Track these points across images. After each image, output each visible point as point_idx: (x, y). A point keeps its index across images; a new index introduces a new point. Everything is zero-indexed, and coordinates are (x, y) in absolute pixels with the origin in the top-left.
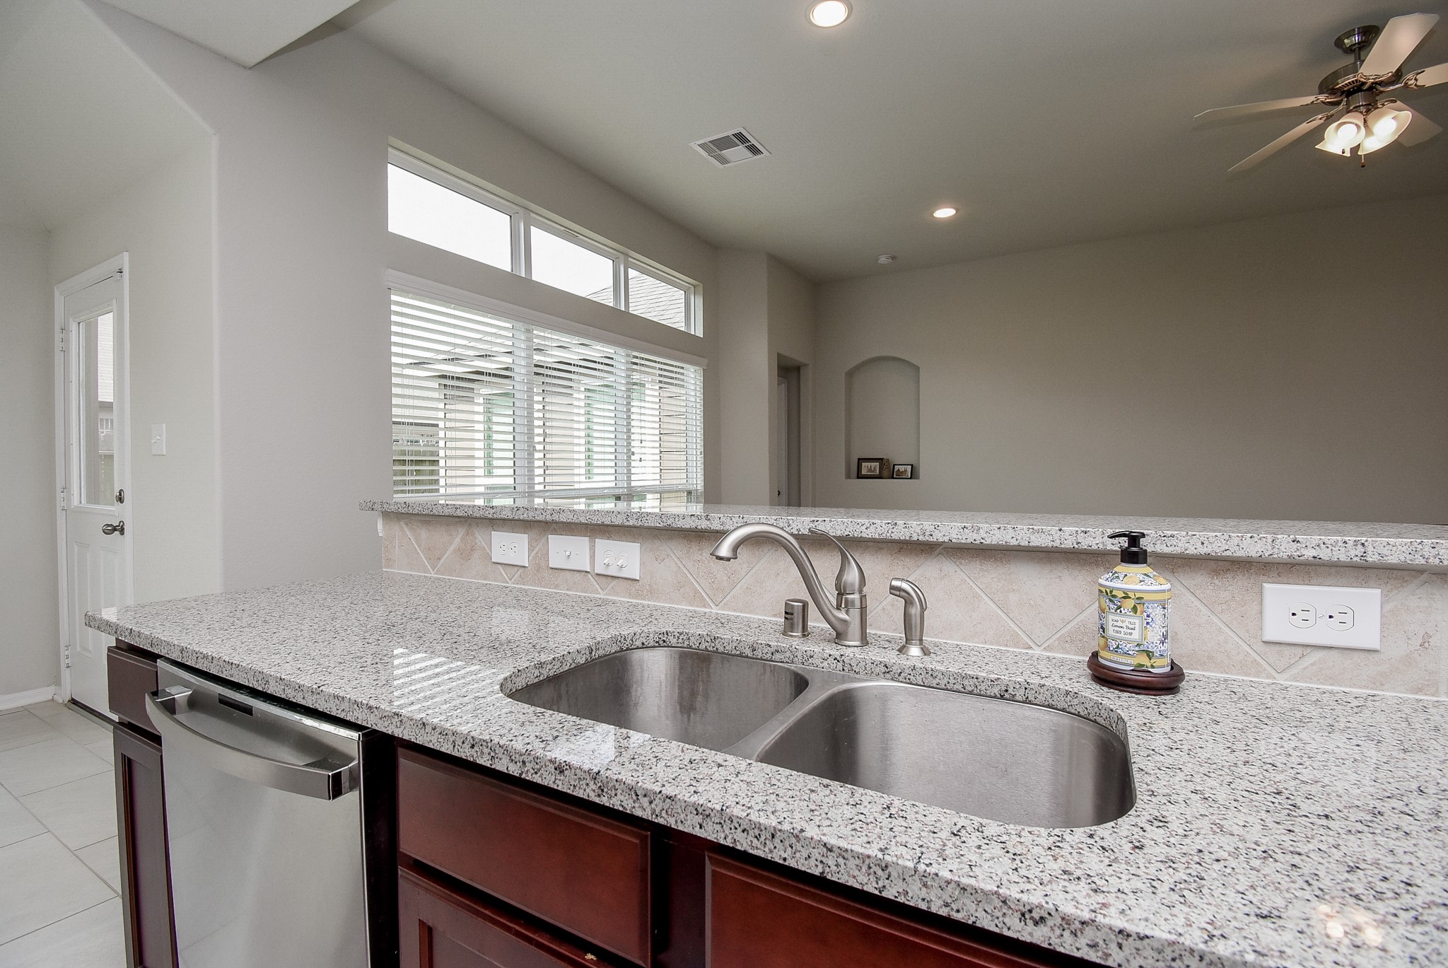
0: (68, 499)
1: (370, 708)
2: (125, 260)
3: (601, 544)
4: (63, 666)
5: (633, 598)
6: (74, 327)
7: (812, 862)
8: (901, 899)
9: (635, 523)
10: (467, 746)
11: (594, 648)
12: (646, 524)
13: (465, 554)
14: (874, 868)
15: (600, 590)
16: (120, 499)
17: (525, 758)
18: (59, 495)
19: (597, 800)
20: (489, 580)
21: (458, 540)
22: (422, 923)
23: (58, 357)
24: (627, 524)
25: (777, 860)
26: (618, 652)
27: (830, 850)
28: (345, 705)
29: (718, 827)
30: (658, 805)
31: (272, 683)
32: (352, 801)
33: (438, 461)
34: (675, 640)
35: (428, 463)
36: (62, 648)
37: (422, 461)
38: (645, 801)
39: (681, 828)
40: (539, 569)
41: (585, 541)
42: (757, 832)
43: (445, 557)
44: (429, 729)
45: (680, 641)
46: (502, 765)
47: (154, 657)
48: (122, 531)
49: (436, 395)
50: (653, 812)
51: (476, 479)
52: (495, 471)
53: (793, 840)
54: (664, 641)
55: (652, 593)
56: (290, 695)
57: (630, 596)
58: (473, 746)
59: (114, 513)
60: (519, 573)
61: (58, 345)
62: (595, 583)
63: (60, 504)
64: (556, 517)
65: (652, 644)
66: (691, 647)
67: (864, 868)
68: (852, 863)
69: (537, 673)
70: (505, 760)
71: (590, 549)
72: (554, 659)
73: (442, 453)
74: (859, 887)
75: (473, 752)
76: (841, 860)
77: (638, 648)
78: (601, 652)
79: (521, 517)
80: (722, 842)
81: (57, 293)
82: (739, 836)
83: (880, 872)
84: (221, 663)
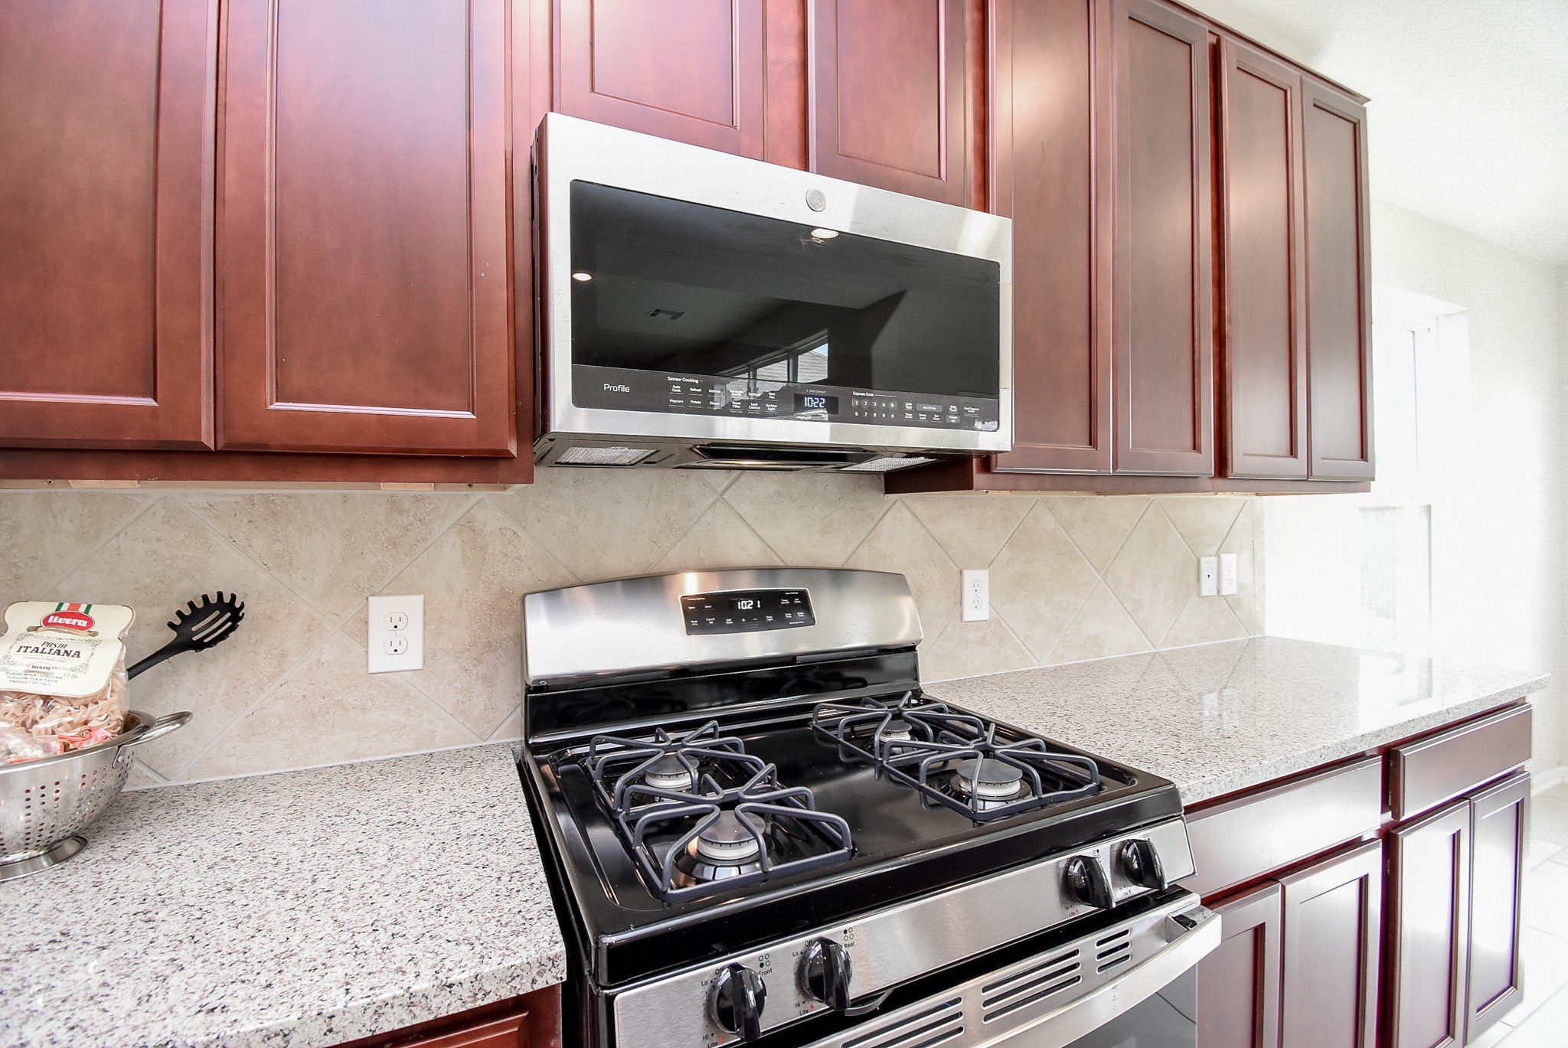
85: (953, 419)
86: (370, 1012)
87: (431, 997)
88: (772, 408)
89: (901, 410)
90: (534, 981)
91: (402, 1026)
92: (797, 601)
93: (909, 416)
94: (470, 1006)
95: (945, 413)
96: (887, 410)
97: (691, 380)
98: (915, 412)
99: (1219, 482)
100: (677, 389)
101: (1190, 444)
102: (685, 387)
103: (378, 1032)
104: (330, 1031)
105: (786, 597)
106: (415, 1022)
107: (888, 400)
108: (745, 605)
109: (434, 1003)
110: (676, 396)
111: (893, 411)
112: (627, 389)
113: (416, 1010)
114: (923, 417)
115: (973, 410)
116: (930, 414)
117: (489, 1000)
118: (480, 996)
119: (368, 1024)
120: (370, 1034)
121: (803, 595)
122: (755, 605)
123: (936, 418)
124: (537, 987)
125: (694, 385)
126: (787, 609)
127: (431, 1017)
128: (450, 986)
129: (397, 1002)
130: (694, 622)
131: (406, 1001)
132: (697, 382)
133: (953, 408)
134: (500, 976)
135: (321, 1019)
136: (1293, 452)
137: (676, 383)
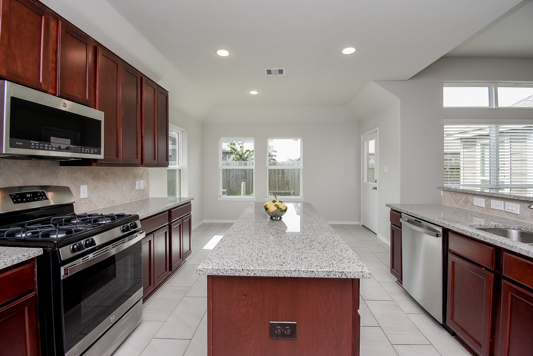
0: (364, 181)
1: (444, 223)
2: (378, 129)
3: (507, 203)
4: (361, 218)
5: (517, 219)
6: (365, 143)
7: (518, 251)
8: (531, 257)
9: (517, 199)
10: (462, 231)
11: (497, 226)
12: (520, 199)
13: (466, 202)
14: (527, 252)
15: (506, 216)
16: (376, 182)
17: (472, 233)
18: (362, 180)
19: (484, 240)
20: (473, 210)
21: (464, 198)
22: (452, 262)
23: (362, 150)
24: (514, 199)
25: (513, 250)
26: (505, 229)
27: (521, 249)
28: (439, 223)
29: (504, 245)
30: (494, 241)
31: (425, 218)
32: (440, 239)
33: (460, 168)
34: (524, 229)
35: (456, 169)
36: (361, 213)
37: (454, 168)
38: (492, 241)
39: (498, 245)
40: (488, 208)
41: (503, 202)
42: (510, 246)
43: (460, 202)
44: (455, 228)
45: (525, 229)
46: (468, 234)
47: (400, 213)
48: (376, 189)
49: (460, 144)
50: (493, 242)
51: (477, 177)
52: (485, 174)
53: (515, 248)
54: (520, 229)
55: (523, 218)
56: (429, 220)
57: (516, 218)
58: (463, 231)
59: (375, 185)
60: (481, 209)
61: (362, 147)
62: (505, 214)
63: (362, 182)
64: (492, 195)
65: (516, 229)
66: (529, 232)
67: (526, 252)
68: (524, 251)
69: (479, 226)
70: (468, 233)
71: (504, 205)
72: (484, 225)
73: (461, 166)
74: (525, 255)
75: (463, 232)
76: (522, 251)
77: (511, 229)
78: (499, 227)
79: (482, 194)
80: (504, 248)
81: (361, 136)
82: (507, 247)
83: (528, 253)
84: (415, 214)
85: (92, 152)
86: (12, 261)
87: (21, 258)
88: (54, 149)
89: (81, 150)
90: (38, 254)
91: (17, 263)
92: (42, 194)
93: (83, 151)
94: (28, 259)
95: (90, 151)
96: (79, 150)
97: (36, 142)
98: (84, 151)
99: (142, 165)
100: (33, 144)
101: (136, 157)
102: (35, 144)
103: (13, 264)
104: (5, 265)
105: (39, 193)
106: (19, 262)
107: (79, 148)
108: (28, 196)
109: (22, 259)
110: (33, 146)
111: (80, 150)
112: (22, 144)
113: (19, 260)
114: (86, 151)
115: (96, 150)
116: (87, 151)
117: (31, 258)
118: (29, 257)
119: (12, 263)
120: (12, 265)
121: (43, 192)
122: (31, 195)
123: (89, 152)
124: (38, 255)
125: (37, 143)
126: (40, 196)
127: (22, 261)
128: (25, 255)
129: (16, 259)
130: (15, 200)
131: (18, 259)
132: (38, 143)
133: (92, 150)
134: (32, 253)
135: (4, 263)
136: (155, 159)
137: (33, 143)
